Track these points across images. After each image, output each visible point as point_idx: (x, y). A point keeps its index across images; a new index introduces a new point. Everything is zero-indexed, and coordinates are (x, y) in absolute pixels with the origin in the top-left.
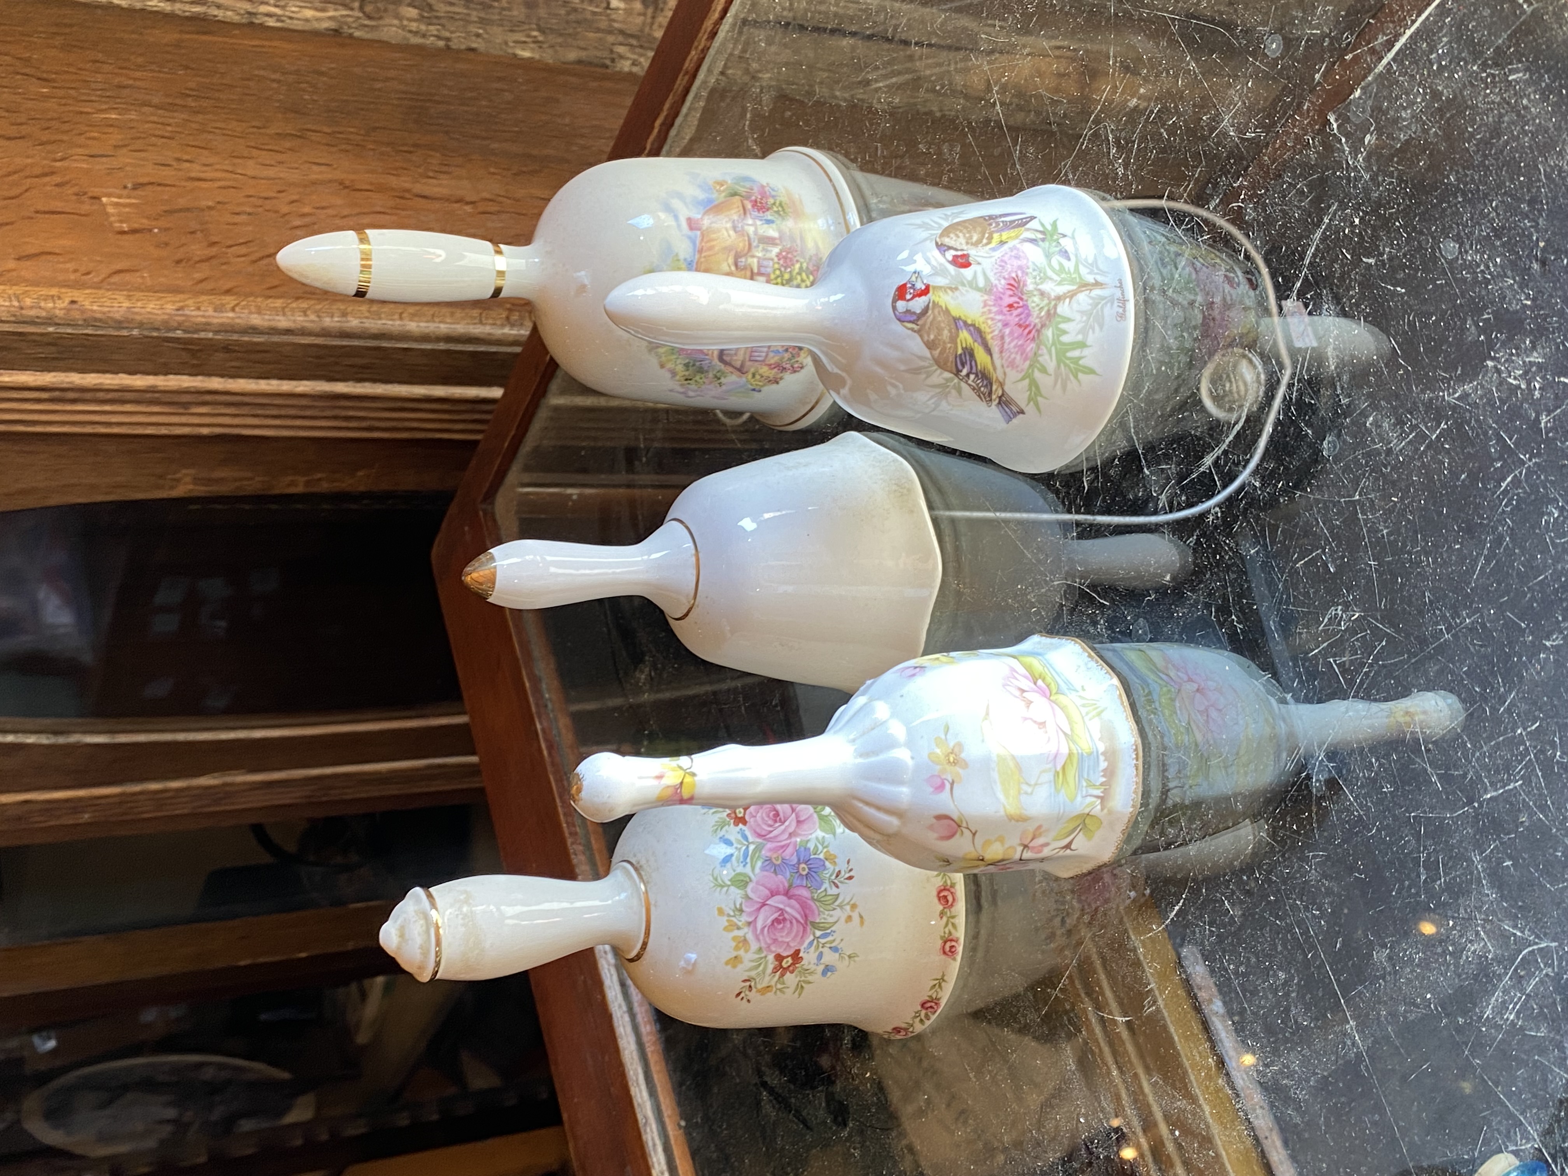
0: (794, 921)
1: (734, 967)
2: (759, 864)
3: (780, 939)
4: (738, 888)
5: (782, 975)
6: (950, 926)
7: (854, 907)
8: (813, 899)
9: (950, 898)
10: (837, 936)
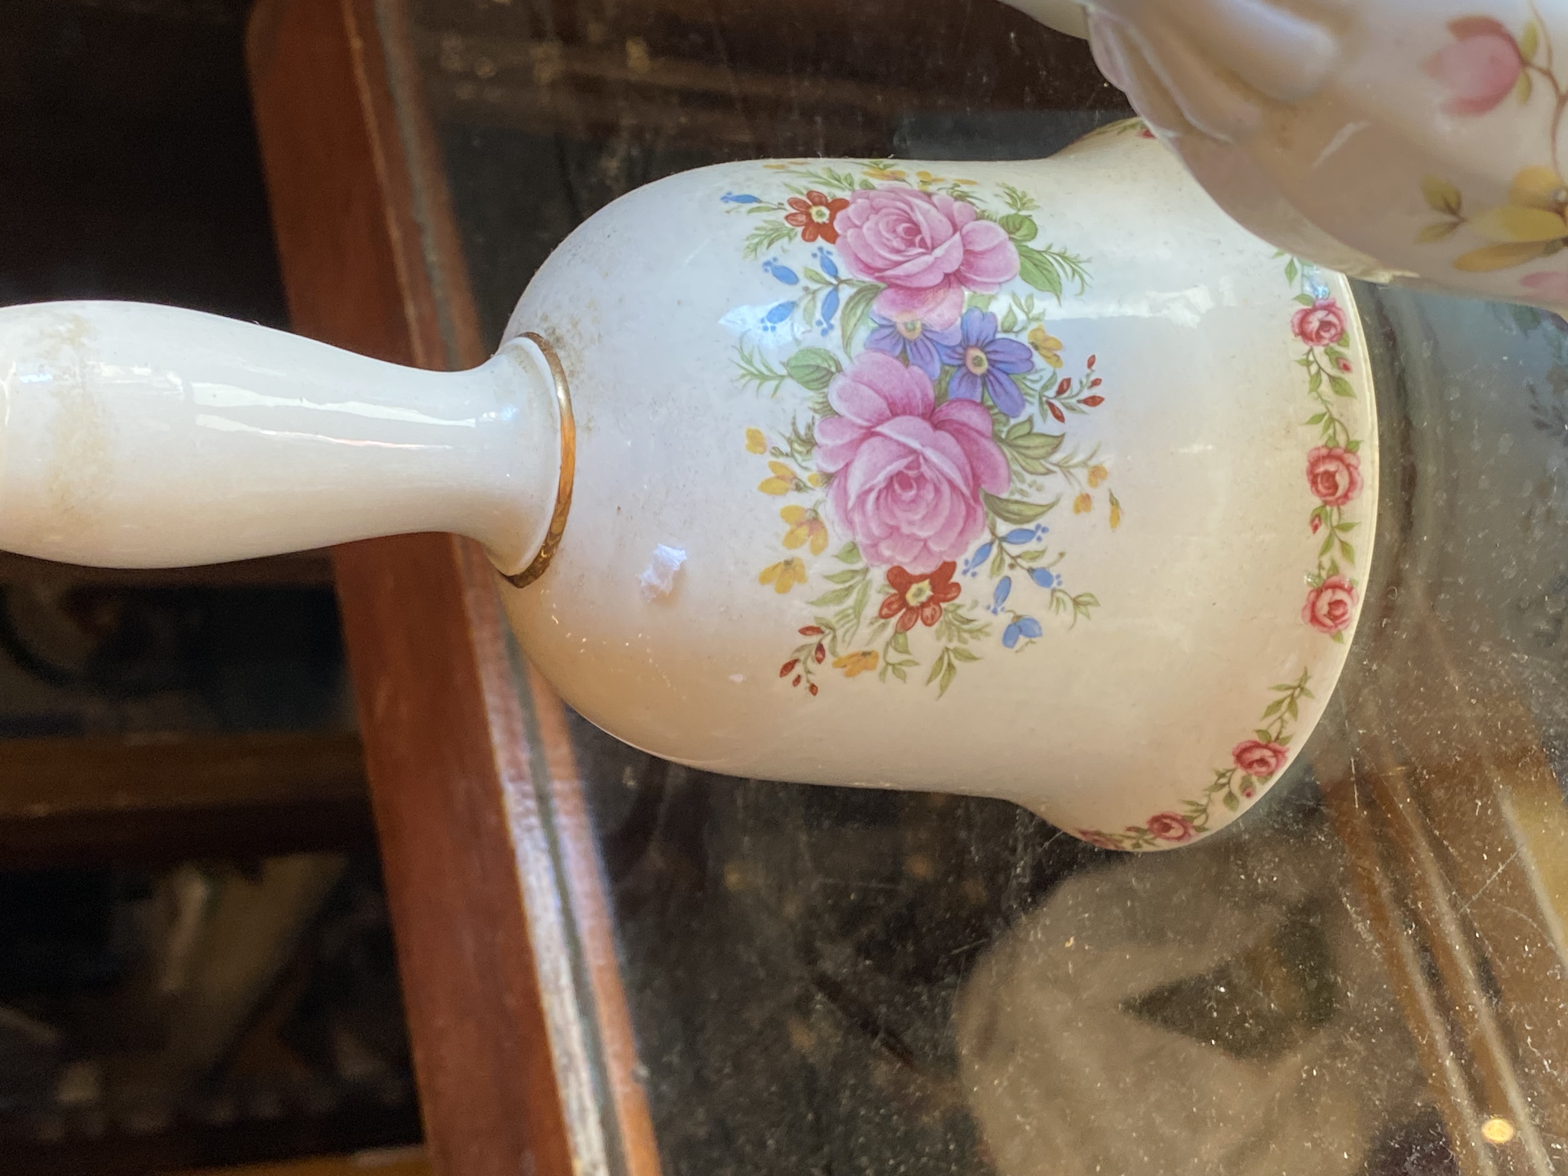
0: (946, 488)
1: (783, 589)
2: (862, 334)
3: (905, 529)
4: (806, 384)
5: (904, 627)
6: (1336, 552)
7: (1097, 474)
8: (996, 437)
9: (1342, 480)
10: (1051, 543)
